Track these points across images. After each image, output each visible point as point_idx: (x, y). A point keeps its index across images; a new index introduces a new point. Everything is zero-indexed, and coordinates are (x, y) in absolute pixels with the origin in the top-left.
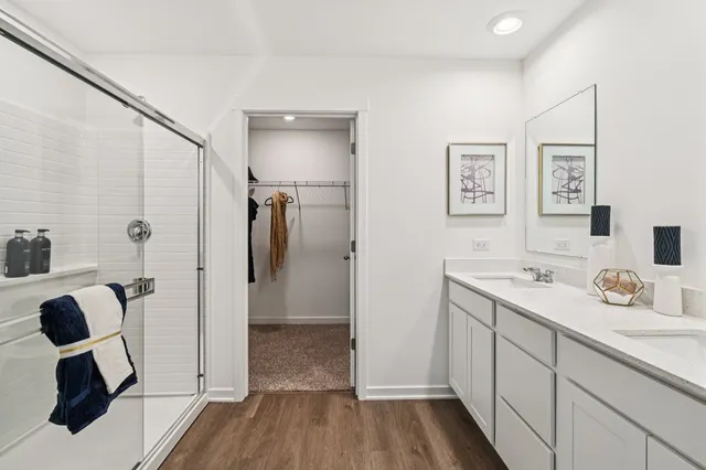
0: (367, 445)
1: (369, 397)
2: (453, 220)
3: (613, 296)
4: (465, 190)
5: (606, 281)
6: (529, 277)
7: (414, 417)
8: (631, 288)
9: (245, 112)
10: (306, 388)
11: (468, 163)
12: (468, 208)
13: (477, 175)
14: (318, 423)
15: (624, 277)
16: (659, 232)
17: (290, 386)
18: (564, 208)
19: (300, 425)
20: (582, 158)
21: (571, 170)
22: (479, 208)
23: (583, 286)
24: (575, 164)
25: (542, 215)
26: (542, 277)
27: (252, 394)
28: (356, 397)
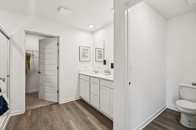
0: (65, 111)
1: (62, 103)
2: (80, 62)
3: (106, 74)
4: (83, 56)
5: (105, 71)
6: (94, 72)
7: (74, 104)
8: (109, 72)
9: (25, 31)
10: (44, 105)
11: (83, 50)
12: (84, 60)
13: (85, 53)
14: (51, 111)
15: (108, 71)
16: (111, 64)
17: (39, 106)
18: (99, 60)
19: (46, 112)
20: (102, 51)
21: (100, 53)
22: (85, 59)
23: (102, 73)
24: (101, 52)
25: (96, 61)
26: (96, 72)
27: (26, 111)
28: (59, 104)
